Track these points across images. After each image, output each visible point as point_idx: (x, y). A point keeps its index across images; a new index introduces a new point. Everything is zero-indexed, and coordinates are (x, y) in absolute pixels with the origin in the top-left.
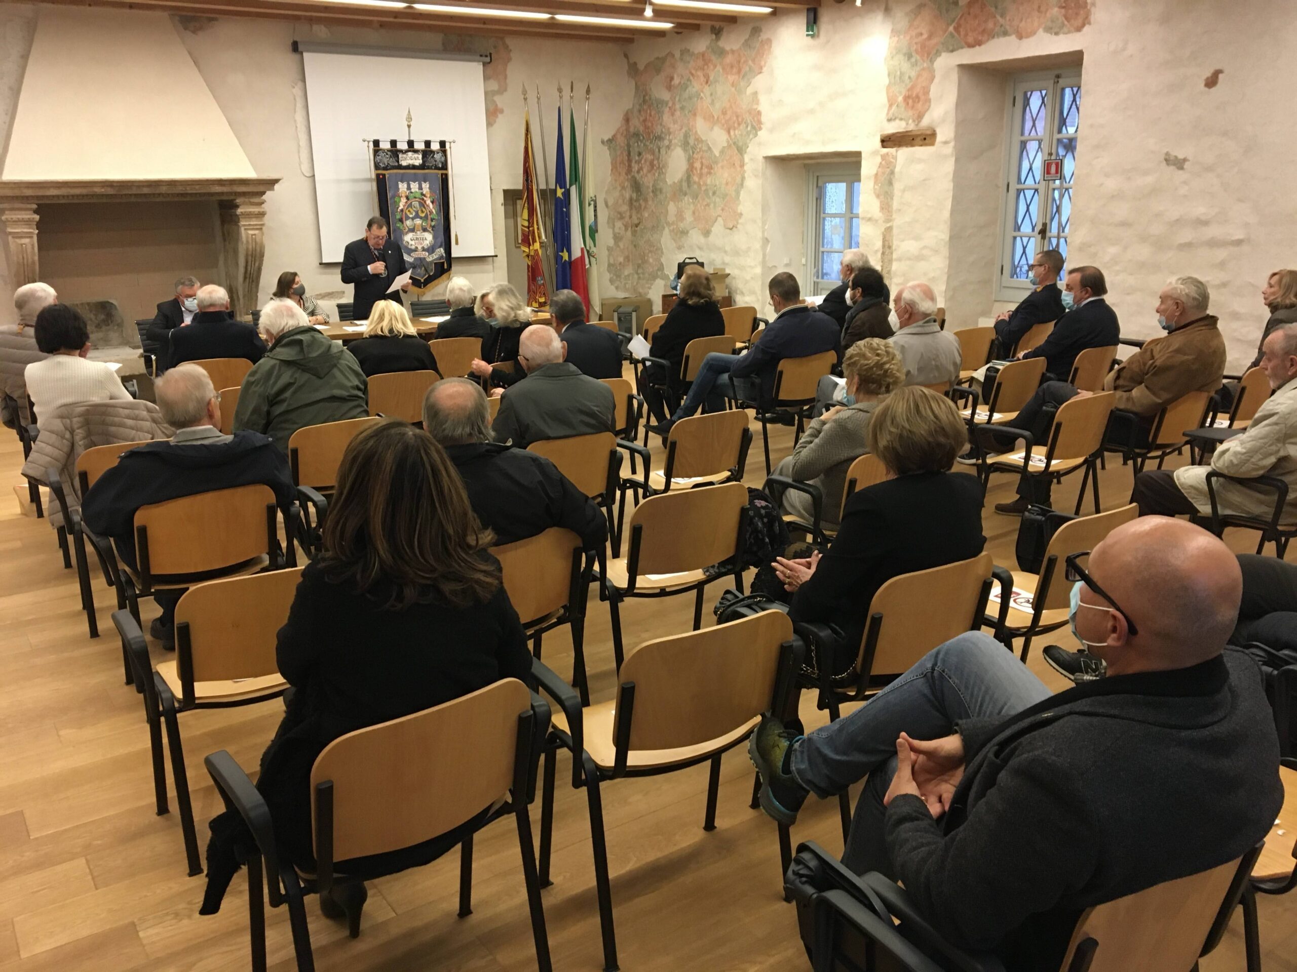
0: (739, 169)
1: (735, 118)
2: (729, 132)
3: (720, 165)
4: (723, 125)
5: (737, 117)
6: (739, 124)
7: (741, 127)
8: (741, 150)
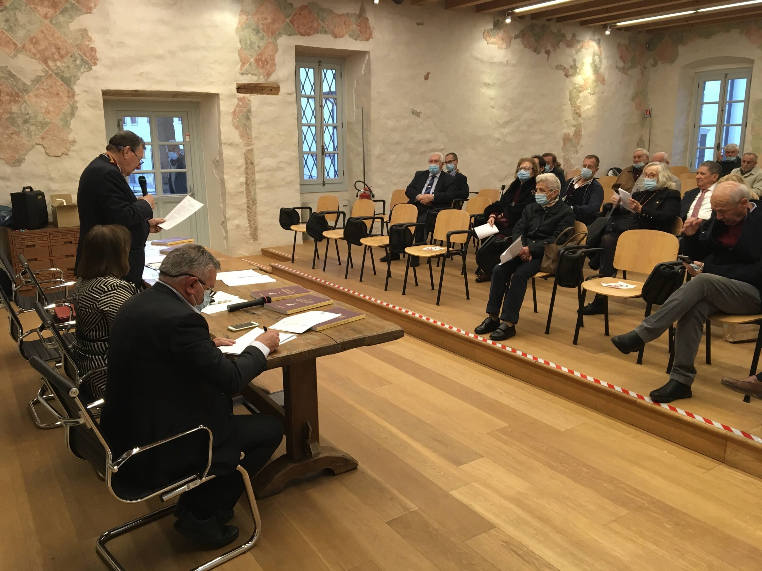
0: (66, 99)
1: (54, 50)
2: (45, 61)
3: (31, 94)
4: (35, 55)
5: (58, 49)
6: (62, 57)
7: (65, 60)
8: (68, 82)
